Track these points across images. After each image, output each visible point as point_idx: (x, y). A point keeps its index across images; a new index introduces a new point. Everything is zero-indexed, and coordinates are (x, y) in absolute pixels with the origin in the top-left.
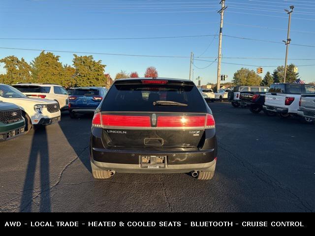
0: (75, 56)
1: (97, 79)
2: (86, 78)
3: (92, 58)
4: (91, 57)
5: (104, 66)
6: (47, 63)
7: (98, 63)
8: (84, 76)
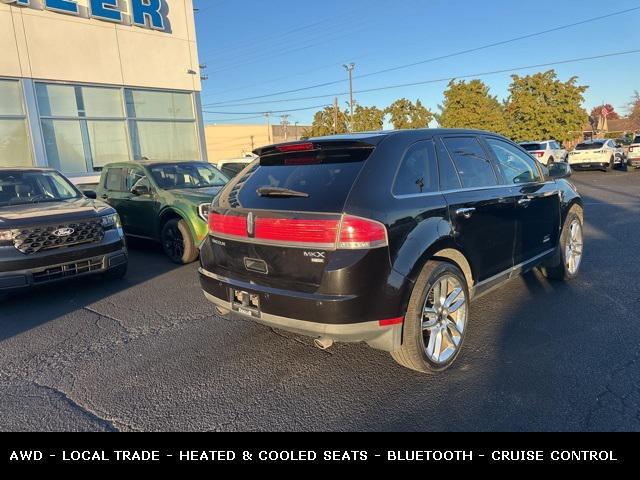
0: (515, 77)
1: (562, 122)
2: (533, 123)
3: (554, 75)
4: (552, 73)
5: (582, 89)
6: (458, 102)
7: (568, 83)
8: (530, 119)
